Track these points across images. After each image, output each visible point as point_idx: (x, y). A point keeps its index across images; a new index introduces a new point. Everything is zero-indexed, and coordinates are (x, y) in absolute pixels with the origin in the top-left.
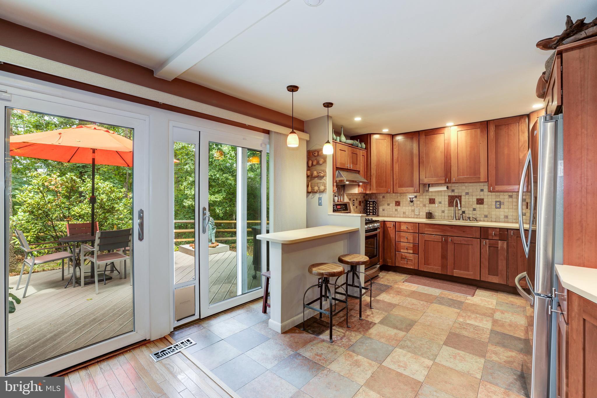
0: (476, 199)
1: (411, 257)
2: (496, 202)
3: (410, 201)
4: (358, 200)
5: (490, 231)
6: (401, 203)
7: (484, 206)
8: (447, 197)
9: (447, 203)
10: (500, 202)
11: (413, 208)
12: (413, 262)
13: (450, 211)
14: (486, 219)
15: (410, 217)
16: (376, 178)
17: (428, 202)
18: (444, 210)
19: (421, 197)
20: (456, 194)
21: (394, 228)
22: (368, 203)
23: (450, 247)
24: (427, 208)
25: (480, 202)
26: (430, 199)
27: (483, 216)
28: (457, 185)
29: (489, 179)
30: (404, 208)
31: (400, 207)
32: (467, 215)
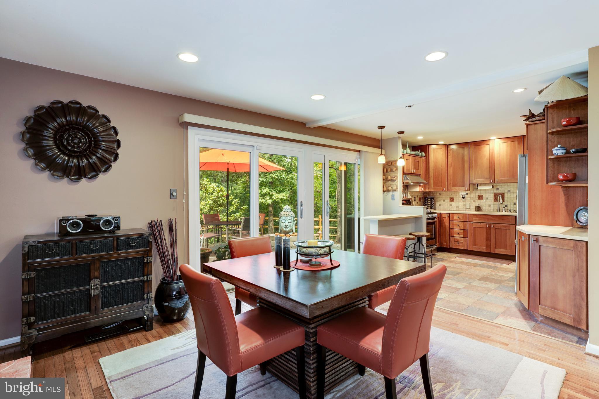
0: (516, 196)
1: (462, 240)
3: (462, 198)
4: (418, 197)
6: (455, 199)
8: (493, 194)
9: (493, 199)
11: (465, 203)
12: (464, 244)
13: (495, 205)
15: (463, 210)
16: (434, 179)
17: (477, 199)
18: (490, 204)
19: (472, 194)
20: (500, 192)
21: (449, 218)
22: (427, 199)
23: (493, 232)
24: (476, 203)
26: (479, 196)
28: (500, 185)
30: (457, 202)
31: (454, 202)
32: (509, 208)
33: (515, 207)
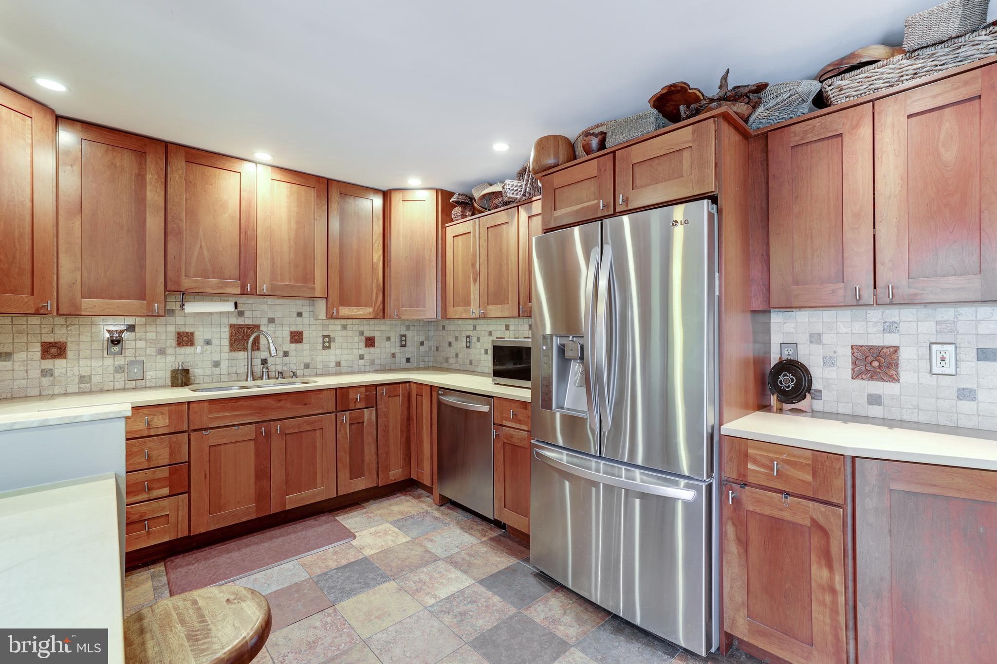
0: (288, 332)
2: (324, 337)
3: (112, 341)
5: (352, 395)
6: (70, 347)
7: (302, 346)
8: (227, 329)
9: (226, 342)
10: (329, 337)
11: (120, 361)
12: (172, 519)
13: (235, 362)
14: (307, 371)
15: (113, 388)
17: (175, 343)
18: (218, 359)
19: (152, 328)
20: (249, 322)
23: (276, 446)
24: (170, 359)
25: (296, 337)
26: (179, 334)
27: (302, 366)
28: (250, 302)
29: (330, 292)
30: (81, 362)
31: (65, 361)
32: (272, 368)
33: (286, 364)
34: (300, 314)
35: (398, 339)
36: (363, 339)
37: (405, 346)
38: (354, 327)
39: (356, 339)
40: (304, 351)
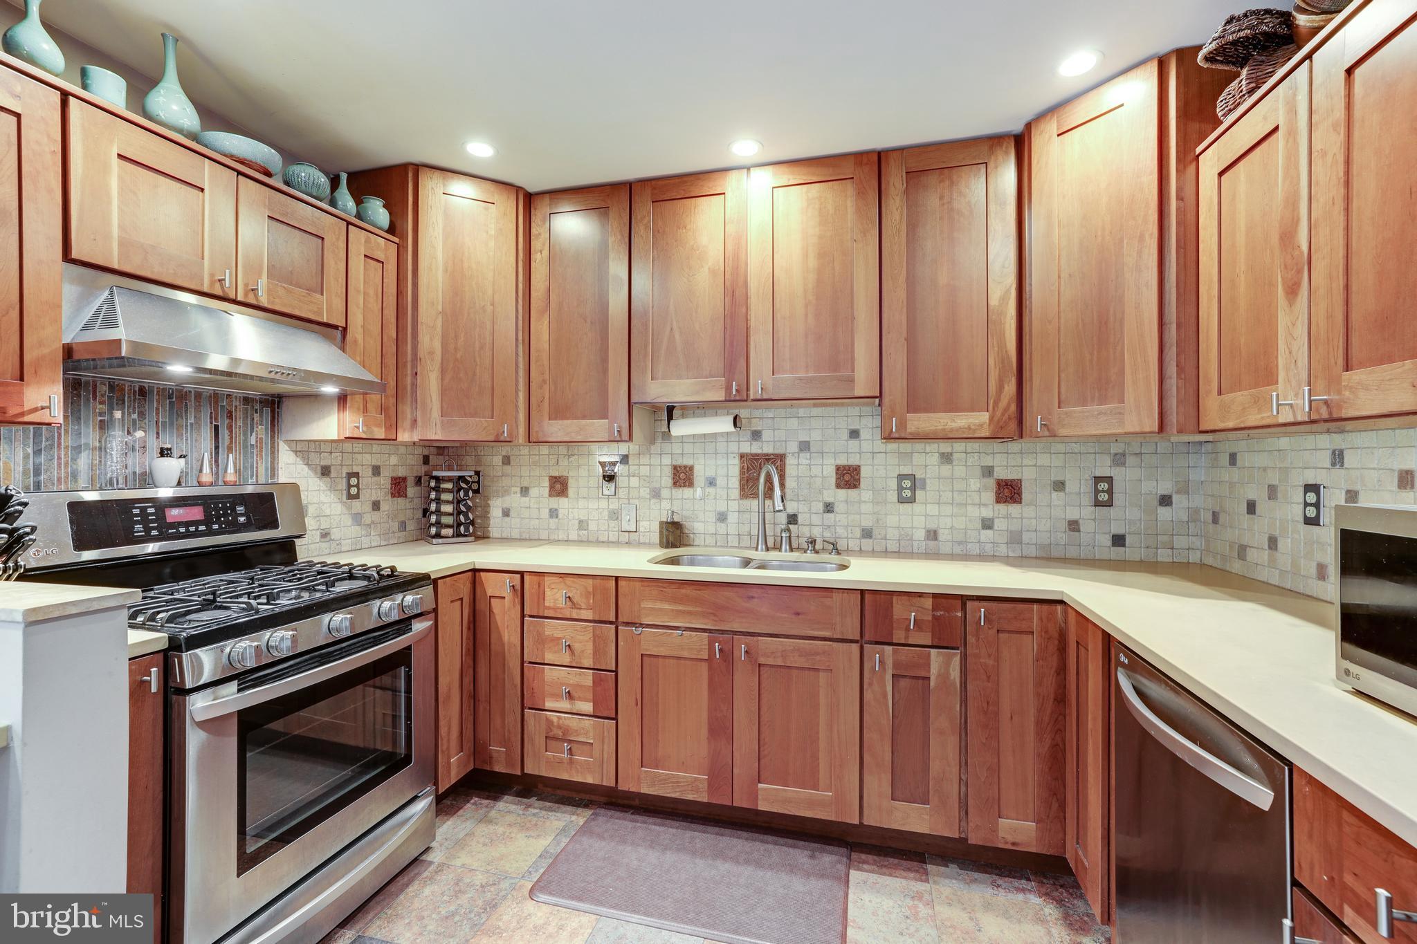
0: (833, 468)
1: (586, 733)
2: (901, 477)
3: (604, 476)
4: (387, 474)
5: (899, 609)
6: (571, 483)
7: (860, 495)
8: (737, 461)
9: (735, 483)
10: (912, 477)
11: (614, 505)
12: (596, 752)
13: (747, 516)
14: (868, 545)
15: (605, 539)
17: (670, 482)
18: (723, 509)
19: (645, 460)
20: (768, 449)
21: (518, 601)
22: (433, 484)
23: (744, 681)
24: (666, 505)
25: (847, 477)
26: (675, 468)
27: (858, 533)
28: (771, 415)
29: (885, 384)
30: (580, 503)
31: (566, 500)
32: (803, 531)
33: (829, 527)
34: (854, 434)
35: (1087, 487)
36: (991, 483)
37: (1109, 504)
38: (969, 458)
39: (975, 484)
40: (863, 504)
